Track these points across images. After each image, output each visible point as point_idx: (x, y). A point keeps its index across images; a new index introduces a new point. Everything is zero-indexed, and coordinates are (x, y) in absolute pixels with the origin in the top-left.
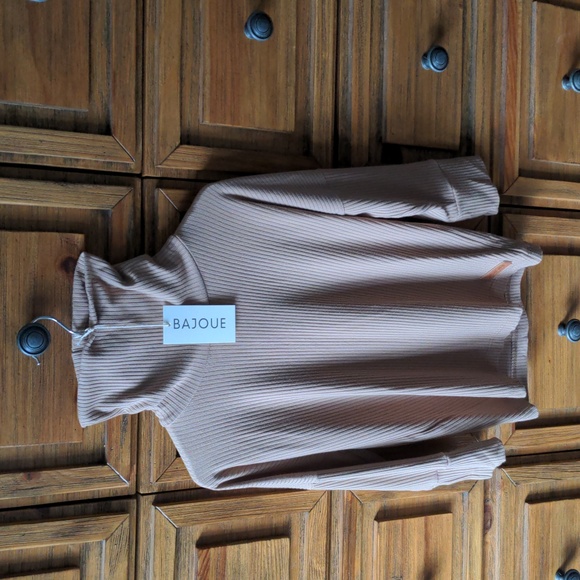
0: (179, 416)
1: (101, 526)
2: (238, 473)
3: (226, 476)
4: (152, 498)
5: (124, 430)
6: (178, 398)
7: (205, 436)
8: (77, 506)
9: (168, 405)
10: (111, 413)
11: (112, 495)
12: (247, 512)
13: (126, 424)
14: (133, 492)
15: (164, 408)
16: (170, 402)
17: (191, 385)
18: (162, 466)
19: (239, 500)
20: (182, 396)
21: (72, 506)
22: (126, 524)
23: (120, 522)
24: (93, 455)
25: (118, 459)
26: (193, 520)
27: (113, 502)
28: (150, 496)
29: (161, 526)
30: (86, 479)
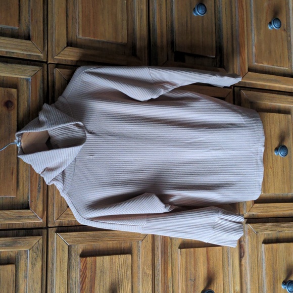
1: (27, 242)
4: (55, 229)
5: (39, 191)
8: (14, 231)
11: (33, 227)
12: (108, 239)
13: (40, 188)
14: (45, 226)
18: (60, 212)
21: (11, 231)
22: (41, 241)
23: (37, 240)
24: (23, 204)
25: (36, 207)
26: (77, 241)
27: (34, 231)
28: (54, 228)
29: (60, 243)
30: (18, 216)
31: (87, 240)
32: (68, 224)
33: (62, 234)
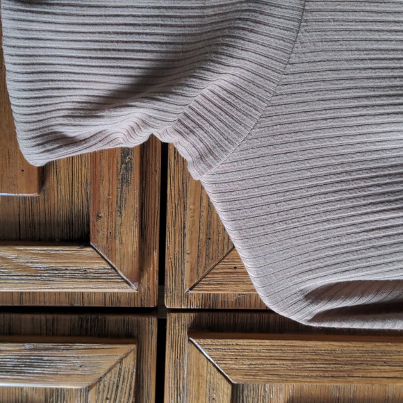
0: (225, 158)
1: (79, 362)
2: (362, 295)
3: (331, 298)
4: (187, 318)
5: (125, 181)
6: (224, 117)
7: (285, 206)
8: (37, 316)
9: (200, 132)
10: (85, 140)
11: (108, 305)
12: (388, 371)
13: (128, 169)
14: (153, 304)
15: (192, 138)
16: (206, 126)
17: (255, 90)
18: (203, 260)
19: (369, 346)
20: (234, 112)
21: (29, 317)
22: (130, 363)
23: (117, 358)
24: (70, 223)
25: (111, 237)
26: (267, 372)
27: (112, 319)
28: (186, 315)
29: (199, 375)
30: (47, 270)
31: (305, 370)
32: (238, 301)
33: (209, 341)
